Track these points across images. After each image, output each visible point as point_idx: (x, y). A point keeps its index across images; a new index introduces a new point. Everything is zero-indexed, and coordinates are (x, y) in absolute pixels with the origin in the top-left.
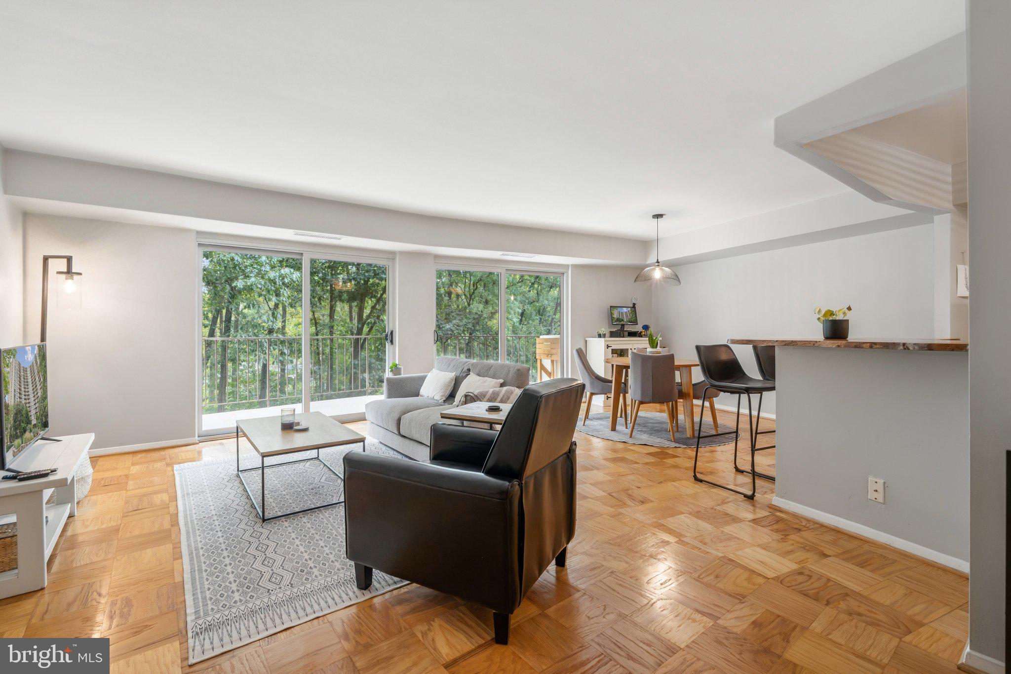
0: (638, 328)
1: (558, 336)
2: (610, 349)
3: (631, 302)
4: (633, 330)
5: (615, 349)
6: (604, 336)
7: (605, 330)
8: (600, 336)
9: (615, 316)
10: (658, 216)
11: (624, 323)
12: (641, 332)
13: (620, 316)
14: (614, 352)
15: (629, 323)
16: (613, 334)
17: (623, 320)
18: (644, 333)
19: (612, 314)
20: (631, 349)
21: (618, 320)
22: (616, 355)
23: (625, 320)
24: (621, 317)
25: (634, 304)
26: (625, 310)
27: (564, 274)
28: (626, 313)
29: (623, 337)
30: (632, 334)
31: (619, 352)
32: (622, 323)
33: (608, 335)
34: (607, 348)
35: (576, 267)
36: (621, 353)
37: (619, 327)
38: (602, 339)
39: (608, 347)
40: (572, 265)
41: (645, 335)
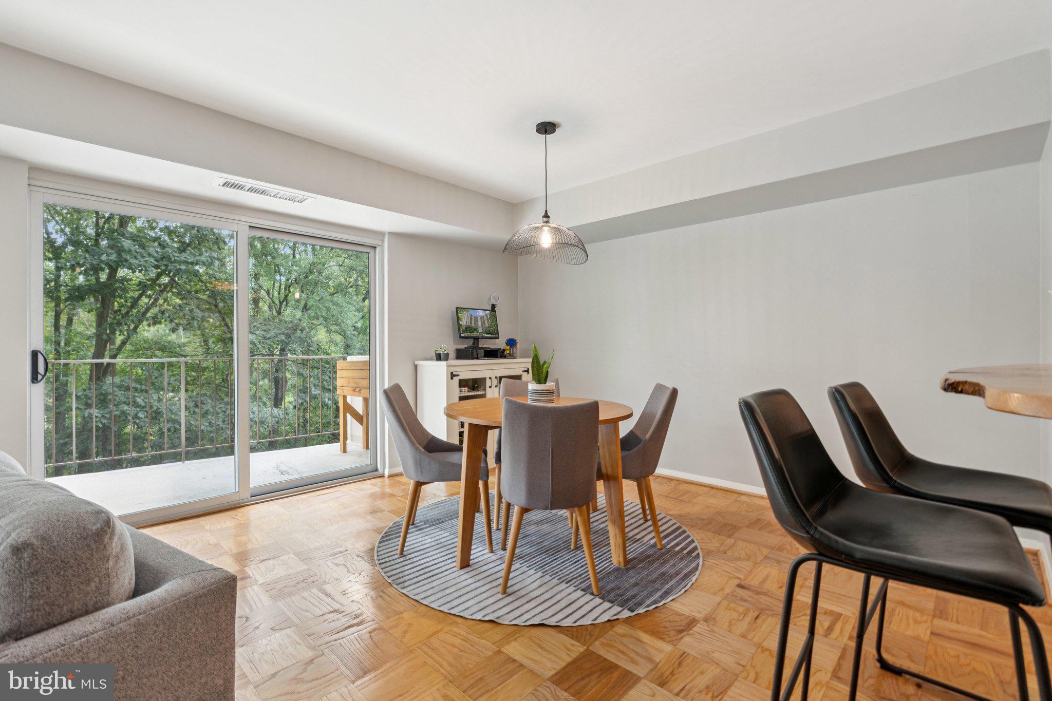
0: (500, 344)
1: (365, 358)
2: (456, 379)
3: (489, 304)
4: (493, 347)
5: (464, 380)
6: (446, 357)
7: (450, 346)
8: (439, 357)
9: (463, 322)
10: (546, 128)
11: (478, 335)
12: (504, 350)
13: (471, 323)
14: (463, 383)
15: (486, 335)
16: (461, 355)
17: (476, 330)
18: (508, 352)
19: (458, 319)
20: (490, 378)
21: (468, 329)
22: (466, 388)
23: (480, 330)
24: (473, 325)
25: (493, 306)
26: (481, 313)
27: (375, 247)
28: (482, 318)
29: (477, 358)
30: (492, 354)
31: (471, 383)
32: (475, 334)
33: (452, 354)
34: (452, 378)
35: (398, 236)
36: (475, 385)
37: (471, 342)
38: (443, 364)
39: (453, 376)
40: (390, 233)
41: (510, 354)
